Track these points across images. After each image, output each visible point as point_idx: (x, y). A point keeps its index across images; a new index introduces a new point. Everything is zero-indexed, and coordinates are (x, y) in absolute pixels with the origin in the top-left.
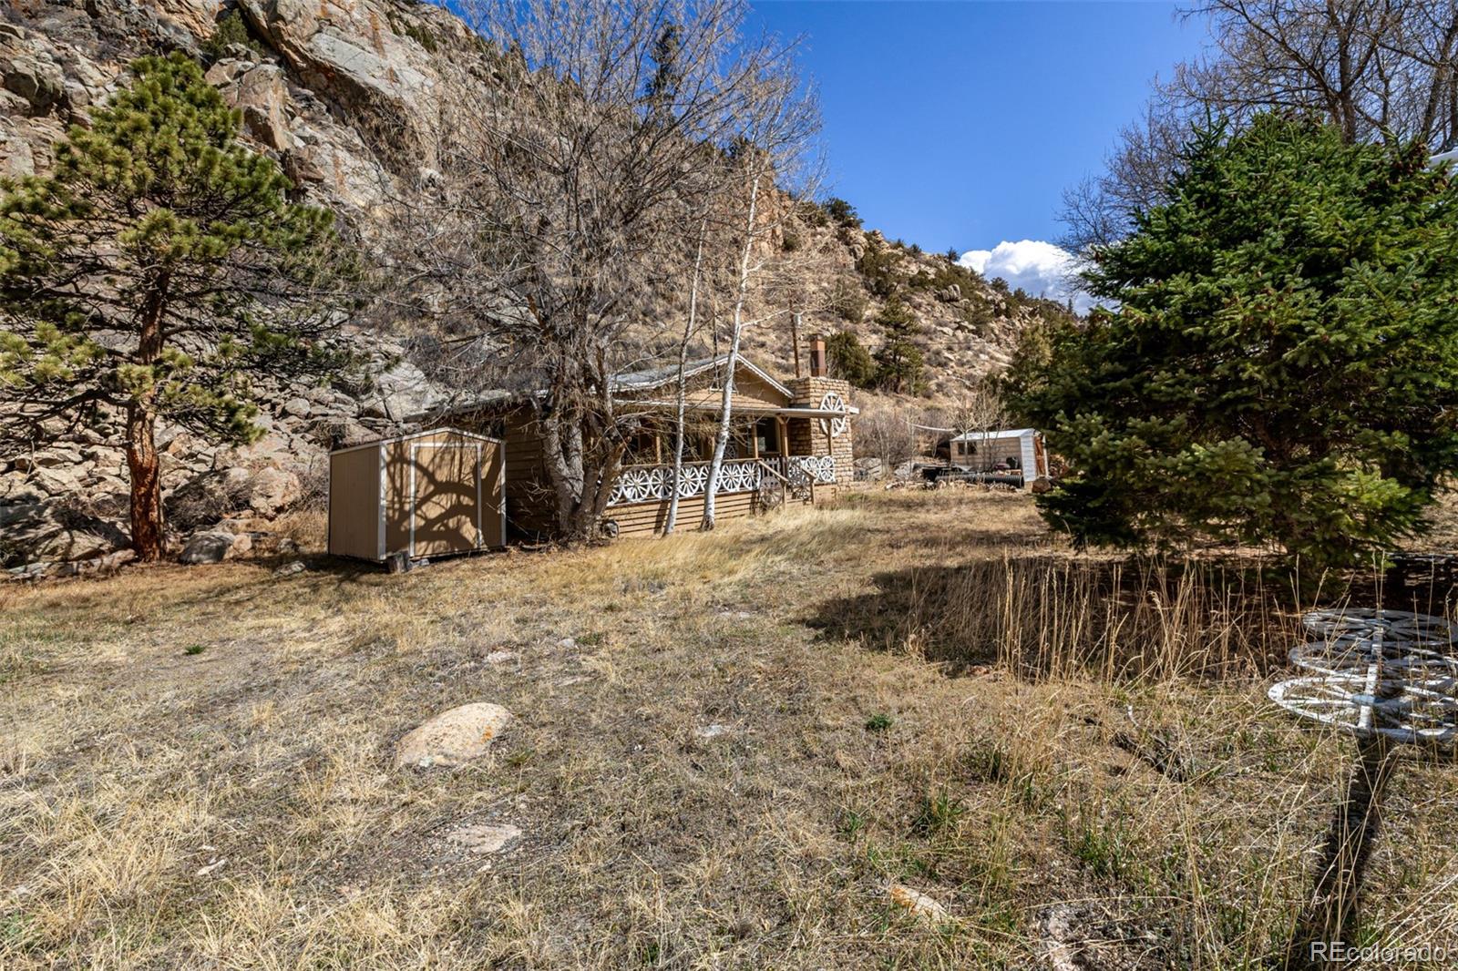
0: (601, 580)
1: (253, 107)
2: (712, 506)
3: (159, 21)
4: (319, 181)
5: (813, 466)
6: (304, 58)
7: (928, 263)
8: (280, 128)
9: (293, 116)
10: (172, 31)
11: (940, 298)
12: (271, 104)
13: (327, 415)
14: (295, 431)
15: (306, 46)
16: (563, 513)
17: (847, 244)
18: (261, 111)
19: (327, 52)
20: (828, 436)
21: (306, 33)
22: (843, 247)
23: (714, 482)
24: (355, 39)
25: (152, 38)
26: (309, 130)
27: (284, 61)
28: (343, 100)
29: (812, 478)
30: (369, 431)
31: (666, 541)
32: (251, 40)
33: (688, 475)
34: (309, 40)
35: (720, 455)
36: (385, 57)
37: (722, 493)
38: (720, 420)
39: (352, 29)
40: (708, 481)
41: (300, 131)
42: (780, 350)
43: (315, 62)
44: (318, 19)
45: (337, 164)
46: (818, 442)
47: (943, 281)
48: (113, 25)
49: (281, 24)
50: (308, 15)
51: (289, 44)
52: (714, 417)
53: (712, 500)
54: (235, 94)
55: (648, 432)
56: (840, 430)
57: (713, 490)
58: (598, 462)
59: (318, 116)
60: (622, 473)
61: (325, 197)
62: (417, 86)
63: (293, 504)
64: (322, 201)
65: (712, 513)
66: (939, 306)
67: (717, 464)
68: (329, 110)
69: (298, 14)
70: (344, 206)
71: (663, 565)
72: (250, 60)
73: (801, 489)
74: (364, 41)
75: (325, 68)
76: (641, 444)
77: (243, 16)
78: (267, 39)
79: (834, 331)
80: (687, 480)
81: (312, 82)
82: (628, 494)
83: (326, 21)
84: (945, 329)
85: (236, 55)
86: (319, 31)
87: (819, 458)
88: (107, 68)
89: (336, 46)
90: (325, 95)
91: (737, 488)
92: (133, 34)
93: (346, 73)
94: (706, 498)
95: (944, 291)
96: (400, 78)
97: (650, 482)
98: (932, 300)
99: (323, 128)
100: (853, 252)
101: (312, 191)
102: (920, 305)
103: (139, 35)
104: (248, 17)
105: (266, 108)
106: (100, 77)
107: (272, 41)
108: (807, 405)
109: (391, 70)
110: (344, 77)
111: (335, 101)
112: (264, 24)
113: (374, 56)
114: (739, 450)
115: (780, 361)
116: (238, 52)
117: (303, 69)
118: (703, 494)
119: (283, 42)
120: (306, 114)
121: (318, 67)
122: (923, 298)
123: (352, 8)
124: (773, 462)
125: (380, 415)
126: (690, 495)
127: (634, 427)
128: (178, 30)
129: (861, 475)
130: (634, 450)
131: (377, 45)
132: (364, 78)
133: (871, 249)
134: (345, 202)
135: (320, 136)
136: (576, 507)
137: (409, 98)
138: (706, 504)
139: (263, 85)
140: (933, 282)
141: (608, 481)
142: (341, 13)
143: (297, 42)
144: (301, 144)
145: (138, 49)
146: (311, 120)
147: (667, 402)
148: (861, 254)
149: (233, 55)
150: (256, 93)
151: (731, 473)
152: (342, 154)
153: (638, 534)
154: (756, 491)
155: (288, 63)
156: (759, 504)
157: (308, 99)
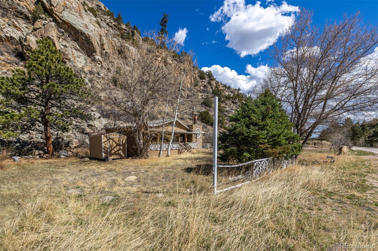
0: (147, 164)
1: (49, 35)
2: (169, 152)
3: (17, 4)
4: (69, 60)
5: (192, 145)
6: (61, 19)
7: (232, 92)
8: (57, 42)
9: (60, 38)
10: (21, 7)
11: (233, 102)
12: (54, 35)
13: (80, 125)
14: (73, 129)
15: (61, 15)
16: (139, 151)
17: (210, 85)
18: (51, 37)
19: (66, 17)
20: (196, 138)
21: (60, 11)
22: (209, 86)
23: (170, 147)
24: (74, 13)
25: (16, 10)
26: (64, 43)
27: (55, 20)
28: (72, 33)
29: (191, 147)
30: (91, 130)
31: (159, 158)
32: (45, 13)
33: (164, 145)
34: (61, 13)
35: (171, 142)
36: (83, 20)
37: (172, 149)
38: (171, 134)
39: (73, 10)
40: (168, 147)
41: (62, 43)
42: (190, 114)
43: (64, 21)
44: (63, 6)
45: (73, 54)
46: (194, 139)
47: (234, 98)
48: (4, 5)
49: (53, 7)
50: (60, 5)
51: (55, 14)
52: (170, 134)
53: (169, 151)
54: (43, 31)
55: (156, 136)
56: (199, 137)
57: (170, 149)
58: (146, 142)
59: (66, 38)
60: (151, 144)
61: (71, 64)
62: (93, 30)
63: (78, 146)
64: (71, 66)
65: (169, 153)
66: (232, 105)
67: (170, 144)
68: (69, 36)
69: (58, 4)
70: (76, 67)
71: (159, 162)
72: (46, 20)
73: (189, 149)
74: (77, 14)
75: (67, 23)
76: (155, 139)
77: (42, 5)
78: (49, 12)
79: (204, 110)
80: (165, 146)
81: (63, 27)
82: (152, 148)
83: (65, 7)
84: (233, 111)
85: (42, 18)
86: (64, 10)
87: (194, 143)
88: (5, 19)
89: (69, 16)
90: (67, 31)
91: (175, 149)
92: (10, 8)
93: (73, 25)
94: (168, 150)
95: (234, 100)
96: (88, 27)
97: (156, 146)
98: (231, 103)
99: (68, 42)
100: (212, 88)
101: (68, 63)
102: (227, 104)
103: (12, 9)
104: (43, 5)
105: (53, 36)
106: (3, 22)
107: (51, 13)
108: (192, 131)
109: (86, 25)
110: (72, 26)
111: (70, 33)
112: (48, 7)
113: (80, 20)
114: (176, 140)
115: (190, 117)
116: (43, 18)
117: (60, 23)
118: (167, 149)
119: (54, 13)
120: (63, 37)
121: (64, 22)
122: (228, 102)
123: (72, 2)
124: (183, 143)
125: (93, 126)
126: (165, 149)
127: (154, 135)
128: (23, 7)
129: (203, 147)
130: (153, 140)
131: (81, 16)
132: (78, 27)
133: (217, 87)
134: (76, 66)
135: (67, 45)
136: (141, 151)
137: (91, 34)
138: (168, 152)
139: (51, 29)
140: (232, 98)
141: (148, 146)
142: (69, 4)
143: (58, 14)
144: (62, 47)
145: (12, 13)
146: (64, 39)
147: (160, 129)
148: (214, 88)
149: (41, 19)
150: (49, 31)
151: (174, 145)
152: (74, 51)
153: (154, 157)
154: (179, 149)
155: (56, 20)
156: (180, 152)
157: (63, 33)
